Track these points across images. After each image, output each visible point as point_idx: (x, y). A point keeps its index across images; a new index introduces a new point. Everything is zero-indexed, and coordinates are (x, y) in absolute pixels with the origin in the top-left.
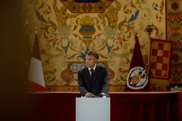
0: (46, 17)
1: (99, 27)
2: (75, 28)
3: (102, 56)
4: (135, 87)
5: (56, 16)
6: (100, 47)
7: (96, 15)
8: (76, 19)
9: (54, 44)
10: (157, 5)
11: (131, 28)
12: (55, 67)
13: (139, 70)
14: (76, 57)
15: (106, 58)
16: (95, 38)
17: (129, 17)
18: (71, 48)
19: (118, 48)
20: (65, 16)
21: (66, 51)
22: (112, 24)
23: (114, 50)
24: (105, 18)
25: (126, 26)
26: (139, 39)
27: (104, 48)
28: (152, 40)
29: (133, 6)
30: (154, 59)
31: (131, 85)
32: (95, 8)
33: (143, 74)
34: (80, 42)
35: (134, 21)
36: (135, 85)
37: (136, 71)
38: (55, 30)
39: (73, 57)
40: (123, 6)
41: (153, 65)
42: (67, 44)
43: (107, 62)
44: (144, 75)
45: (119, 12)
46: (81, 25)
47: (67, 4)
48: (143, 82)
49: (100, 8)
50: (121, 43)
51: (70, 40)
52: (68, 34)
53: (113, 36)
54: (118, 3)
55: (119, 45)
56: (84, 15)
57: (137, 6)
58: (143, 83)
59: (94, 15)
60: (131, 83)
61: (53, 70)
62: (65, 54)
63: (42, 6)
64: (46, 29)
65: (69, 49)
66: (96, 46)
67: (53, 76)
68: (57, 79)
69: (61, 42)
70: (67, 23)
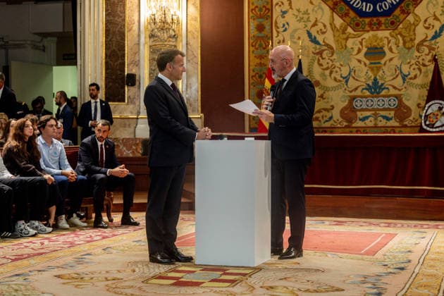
0: (320, 38)
1: (391, 50)
2: (359, 51)
3: (394, 87)
4: (433, 128)
5: (334, 36)
6: (391, 75)
7: (387, 33)
8: (360, 39)
9: (331, 73)
11: (434, 49)
12: (332, 103)
13: (439, 105)
14: (360, 89)
15: (399, 90)
16: (385, 64)
17: (431, 33)
18: (354, 78)
19: (415, 77)
20: (345, 36)
21: (347, 82)
22: (408, 45)
23: (411, 79)
24: (399, 36)
25: (427, 46)
27: (397, 76)
29: (436, 18)
31: (428, 126)
32: (385, 24)
33: (443, 110)
34: (365, 69)
35: (438, 40)
36: (432, 126)
37: (434, 106)
38: (333, 54)
39: (356, 89)
40: (423, 20)
42: (348, 73)
43: (400, 95)
45: (417, 28)
46: (367, 47)
47: (348, 19)
49: (392, 23)
50: (420, 70)
51: (352, 67)
52: (350, 60)
53: (408, 61)
55: (418, 72)
56: (371, 33)
57: (442, 18)
59: (384, 34)
60: (427, 123)
61: (329, 107)
62: (345, 86)
63: (315, 25)
64: (320, 53)
65: (351, 79)
66: (387, 74)
67: (329, 115)
68: (335, 118)
69: (341, 71)
70: (348, 45)
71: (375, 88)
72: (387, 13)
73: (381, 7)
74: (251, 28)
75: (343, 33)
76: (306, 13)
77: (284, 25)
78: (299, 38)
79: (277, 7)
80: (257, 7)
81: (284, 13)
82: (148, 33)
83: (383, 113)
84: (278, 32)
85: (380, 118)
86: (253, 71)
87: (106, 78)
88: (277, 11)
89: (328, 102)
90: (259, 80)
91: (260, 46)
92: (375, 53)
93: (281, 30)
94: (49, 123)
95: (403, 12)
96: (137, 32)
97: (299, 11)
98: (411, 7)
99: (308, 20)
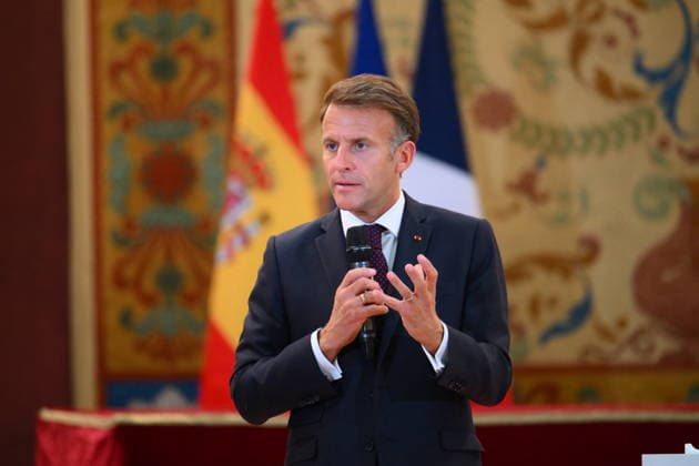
21: (671, 97)
42: (674, 47)
62: (663, 126)
67: (571, 293)
68: (605, 312)
69: (635, 32)
86: (121, 32)
89: (561, 221)
90: (156, 88)
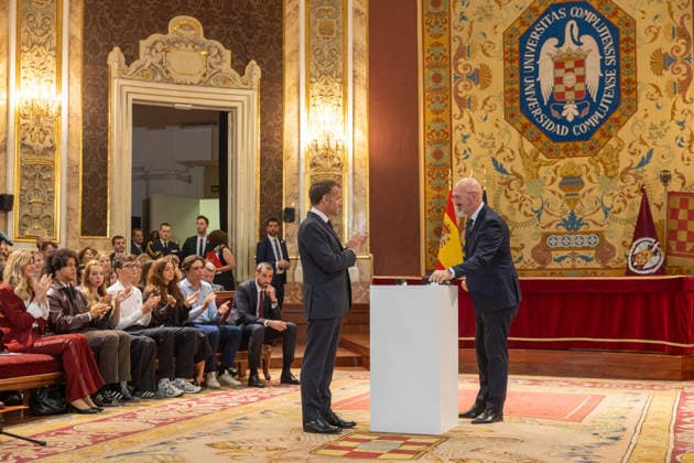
0: (507, 166)
1: (590, 179)
2: (553, 181)
3: (595, 223)
4: (641, 270)
5: (524, 164)
6: (592, 208)
7: (585, 160)
8: (553, 167)
9: (520, 206)
10: (682, 140)
11: (641, 178)
12: (522, 242)
13: (647, 244)
14: (554, 225)
15: (601, 226)
16: (583, 196)
17: (637, 160)
18: (547, 212)
19: (620, 210)
20: (537, 164)
21: (539, 216)
22: (611, 173)
23: (614, 212)
24: (599, 164)
25: (634, 175)
26: (648, 193)
27: (598, 210)
28: (671, 194)
29: (643, 142)
30: (674, 225)
31: (635, 267)
32: (582, 149)
33: (654, 249)
34: (560, 201)
35: (645, 167)
36: (641, 268)
37: (643, 245)
38: (522, 184)
39: (550, 224)
40: (627, 144)
41: (672, 234)
42: (540, 206)
43: (602, 232)
44: (656, 251)
45: (621, 154)
46: (562, 176)
47: (539, 144)
48: (655, 261)
49: (592, 148)
50: (625, 202)
51: (545, 200)
52: (542, 191)
53: (611, 192)
54: (620, 139)
55: (622, 205)
56: (567, 159)
57: (650, 143)
58: (655, 263)
59: (581, 160)
60: (635, 264)
61: (518, 246)
62: (538, 222)
63: (501, 150)
64: (508, 184)
65: (544, 212)
66: (586, 208)
67: (519, 255)
68: (526, 259)
69: (532, 203)
70: (539, 173)
71: (573, 224)
72: (585, 137)
73: (577, 130)
74: (427, 155)
75: (535, 160)
76: (491, 137)
77: (465, 152)
78: (483, 166)
79: (457, 131)
80: (433, 131)
81: (465, 137)
82: (309, 162)
83: (582, 253)
84: (459, 160)
85: (579, 259)
86: (430, 204)
87: (261, 212)
88: (457, 136)
89: (517, 240)
90: (437, 215)
91: (438, 175)
92: (572, 183)
93: (462, 157)
94: (194, 265)
95: (604, 135)
96: (296, 160)
97: (482, 135)
98: (613, 130)
99: (493, 146)
